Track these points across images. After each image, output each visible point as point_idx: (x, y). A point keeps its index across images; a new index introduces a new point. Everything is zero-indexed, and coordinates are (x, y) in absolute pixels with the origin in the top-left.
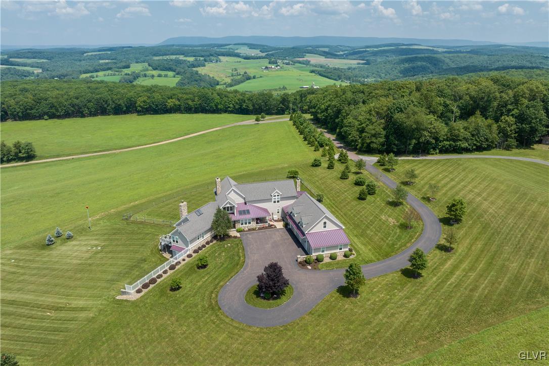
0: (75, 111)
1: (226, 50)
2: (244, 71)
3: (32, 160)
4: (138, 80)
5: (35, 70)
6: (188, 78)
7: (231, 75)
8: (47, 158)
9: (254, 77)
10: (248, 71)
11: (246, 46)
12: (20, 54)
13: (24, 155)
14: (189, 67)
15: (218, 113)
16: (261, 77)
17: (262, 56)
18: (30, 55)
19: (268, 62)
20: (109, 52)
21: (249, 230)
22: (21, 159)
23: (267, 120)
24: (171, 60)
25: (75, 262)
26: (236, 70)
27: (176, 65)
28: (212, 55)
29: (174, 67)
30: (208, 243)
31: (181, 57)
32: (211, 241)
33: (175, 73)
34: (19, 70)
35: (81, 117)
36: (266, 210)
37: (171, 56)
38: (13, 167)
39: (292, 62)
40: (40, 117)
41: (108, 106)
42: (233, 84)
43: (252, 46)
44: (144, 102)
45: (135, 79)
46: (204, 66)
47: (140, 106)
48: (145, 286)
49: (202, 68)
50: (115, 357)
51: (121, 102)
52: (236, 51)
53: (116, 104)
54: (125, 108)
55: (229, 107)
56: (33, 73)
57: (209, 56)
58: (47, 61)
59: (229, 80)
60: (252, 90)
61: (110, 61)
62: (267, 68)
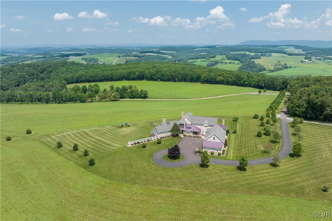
0: (172, 78)
1: (278, 49)
2: (285, 63)
3: (146, 99)
4: (217, 64)
5: (169, 57)
6: (246, 65)
7: (275, 65)
8: (151, 99)
9: (290, 67)
10: (287, 63)
11: (293, 47)
12: (165, 48)
13: (143, 96)
14: (250, 59)
15: (244, 87)
16: (295, 67)
17: (301, 54)
18: (169, 49)
19: (304, 58)
20: (207, 49)
21: (189, 136)
22: (142, 98)
23: (268, 93)
24: (240, 54)
25: (124, 133)
26: (280, 62)
27: (242, 58)
28: (267, 52)
29: (240, 58)
30: (168, 136)
31: (247, 53)
32: (170, 136)
33: (239, 62)
34: (162, 57)
35: (174, 82)
36: (200, 130)
37: (241, 52)
38: (138, 100)
39: (324, 58)
40: (157, 80)
41: (187, 77)
42: (274, 70)
43: (297, 47)
44: (205, 77)
45: (216, 64)
46: (260, 58)
47: (202, 79)
48: (135, 144)
49: (258, 59)
50: (112, 160)
51: (194, 76)
52: (285, 50)
53: (191, 76)
54: (195, 79)
55: (252, 84)
56: (168, 58)
57: (264, 53)
58: (176, 52)
59: (272, 68)
60: (285, 75)
61: (206, 53)
62: (302, 62)
